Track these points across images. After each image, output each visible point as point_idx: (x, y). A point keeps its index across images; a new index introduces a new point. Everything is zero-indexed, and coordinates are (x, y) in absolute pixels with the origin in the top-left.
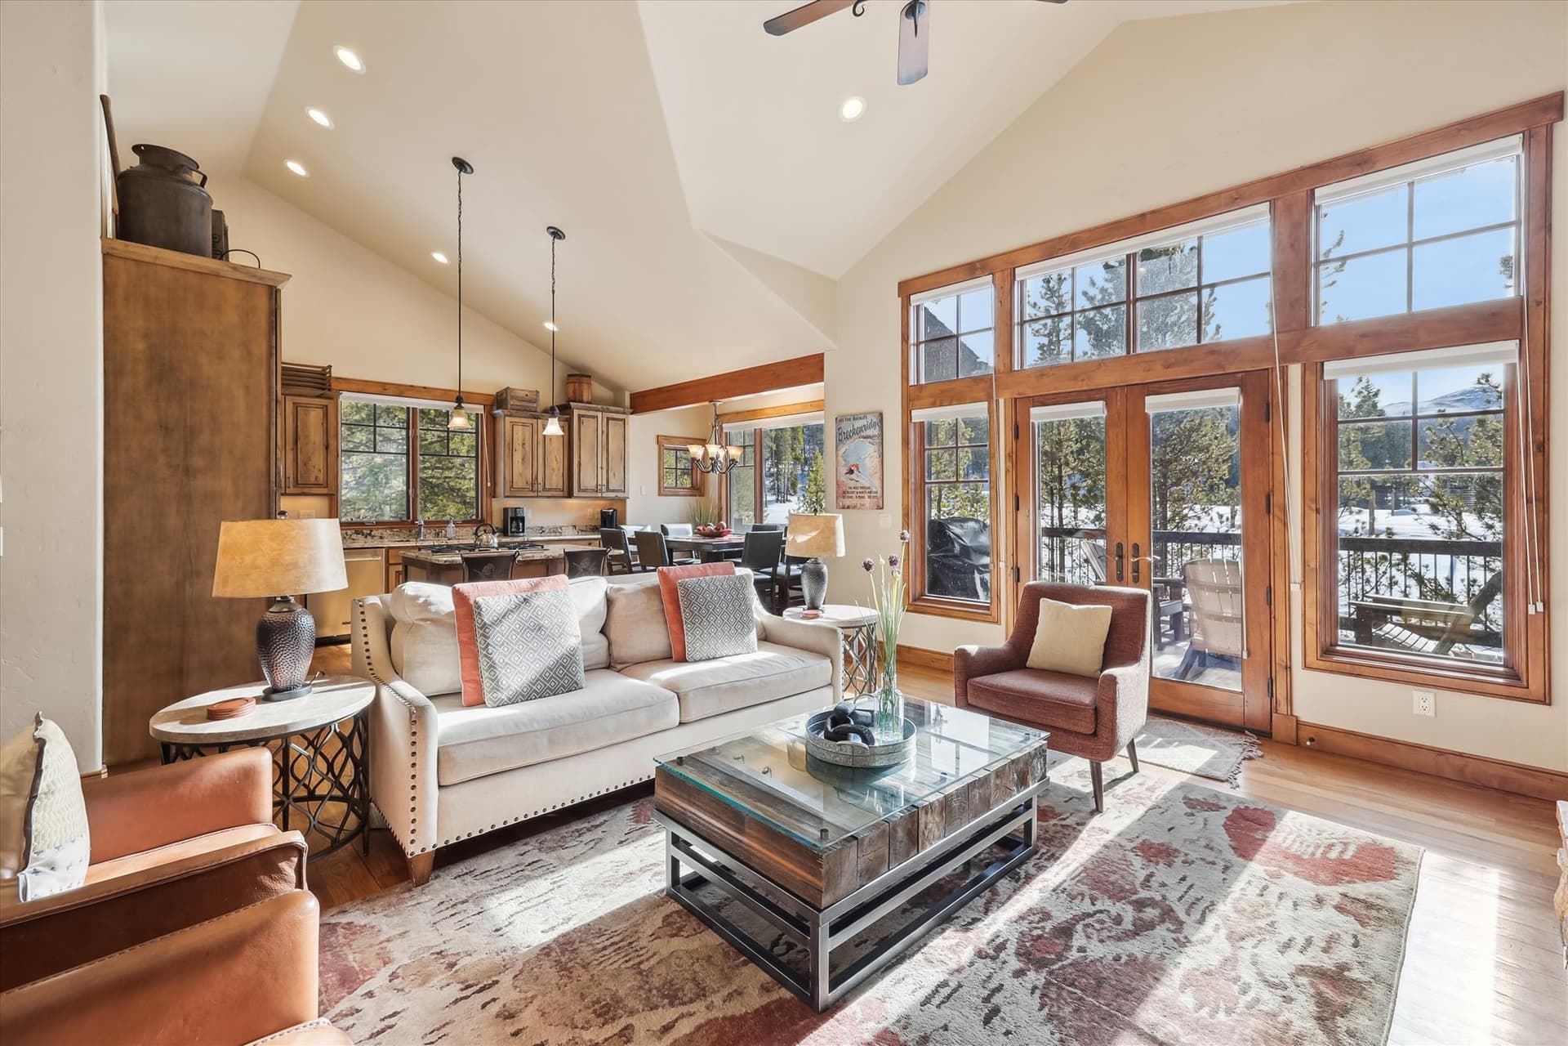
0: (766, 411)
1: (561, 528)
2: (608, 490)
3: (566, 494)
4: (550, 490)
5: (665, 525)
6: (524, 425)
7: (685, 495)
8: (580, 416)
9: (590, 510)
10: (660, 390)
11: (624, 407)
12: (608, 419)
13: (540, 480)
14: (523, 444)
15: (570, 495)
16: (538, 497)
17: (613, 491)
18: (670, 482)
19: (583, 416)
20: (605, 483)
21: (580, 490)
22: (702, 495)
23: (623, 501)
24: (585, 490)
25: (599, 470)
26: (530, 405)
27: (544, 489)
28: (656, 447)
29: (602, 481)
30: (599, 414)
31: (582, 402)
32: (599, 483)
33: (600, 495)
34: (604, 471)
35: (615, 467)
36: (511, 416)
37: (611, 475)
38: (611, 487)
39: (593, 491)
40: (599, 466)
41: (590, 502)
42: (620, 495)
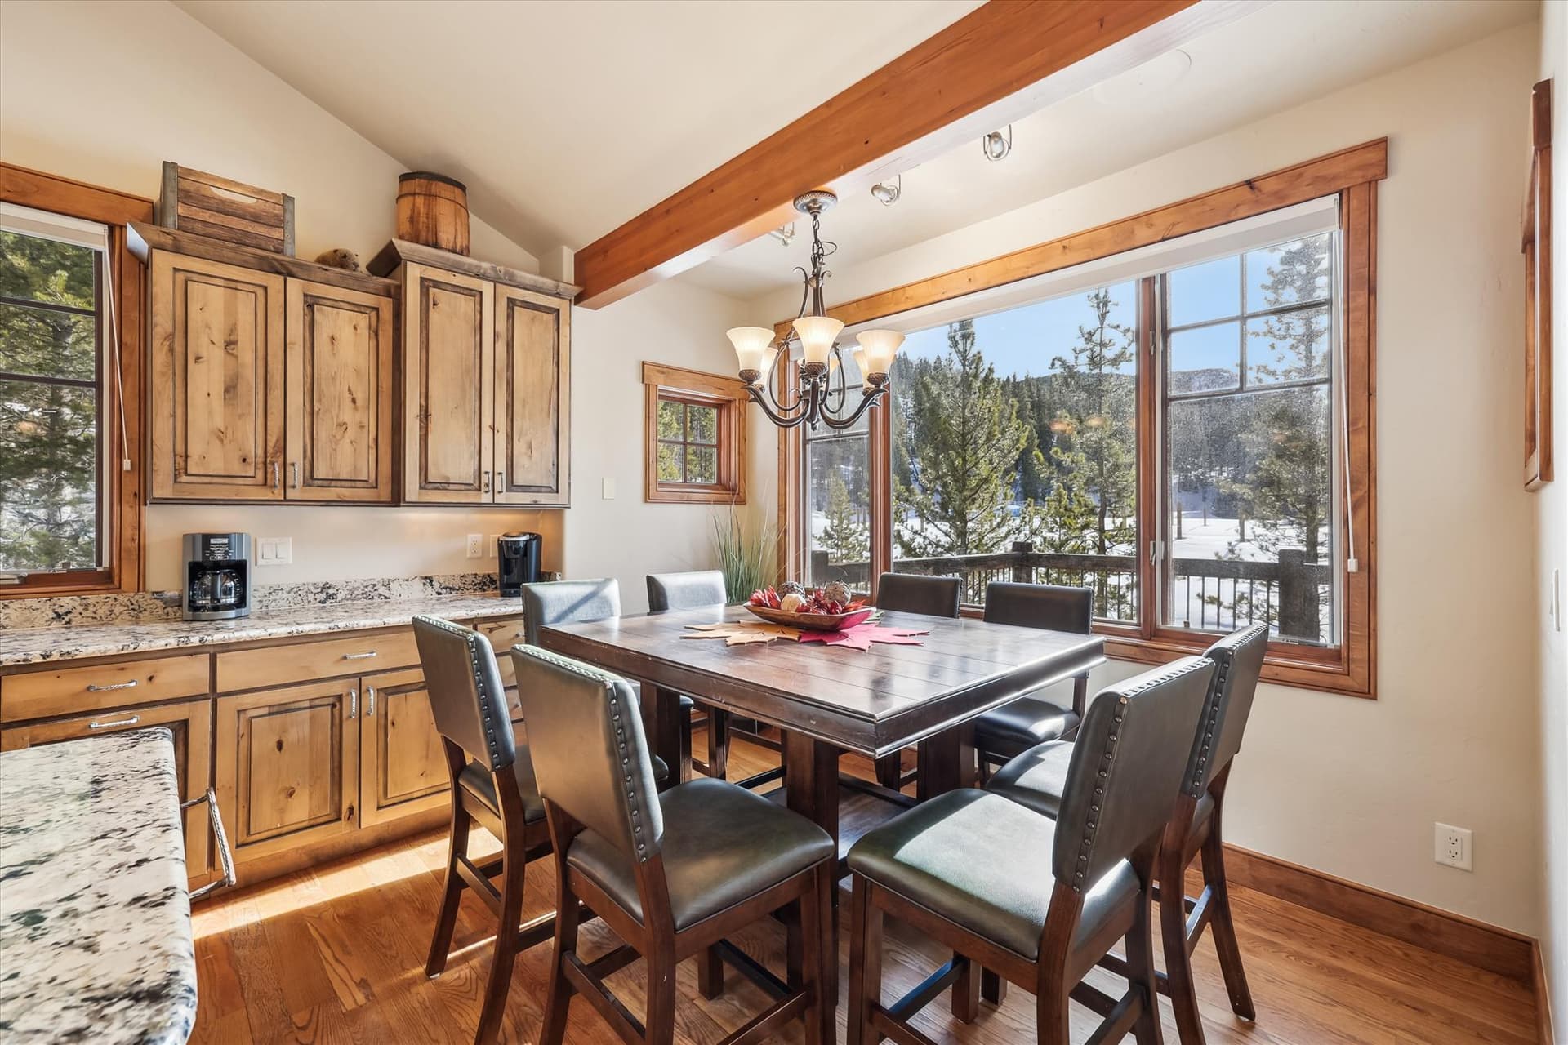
0: (909, 292)
1: (387, 585)
2: (511, 486)
3: (385, 493)
4: (329, 483)
5: (656, 576)
6: (231, 285)
7: (708, 502)
8: (425, 284)
9: (474, 538)
10: (646, 219)
11: (558, 280)
12: (512, 303)
13: (295, 452)
14: (230, 344)
15: (397, 499)
16: (286, 502)
17: (526, 488)
18: (671, 466)
19: (437, 284)
20: (501, 466)
21: (425, 483)
22: (742, 502)
23: (557, 513)
24: (444, 486)
25: (487, 435)
26: (261, 230)
27: (310, 479)
28: (641, 388)
29: (494, 460)
30: (487, 288)
31: (436, 246)
32: (487, 465)
33: (486, 498)
34: (501, 438)
35: (533, 429)
36: (177, 250)
37: (519, 447)
38: (519, 479)
39: (467, 487)
40: (487, 421)
41: (475, 516)
42: (544, 498)
